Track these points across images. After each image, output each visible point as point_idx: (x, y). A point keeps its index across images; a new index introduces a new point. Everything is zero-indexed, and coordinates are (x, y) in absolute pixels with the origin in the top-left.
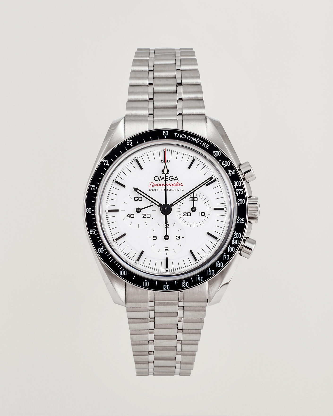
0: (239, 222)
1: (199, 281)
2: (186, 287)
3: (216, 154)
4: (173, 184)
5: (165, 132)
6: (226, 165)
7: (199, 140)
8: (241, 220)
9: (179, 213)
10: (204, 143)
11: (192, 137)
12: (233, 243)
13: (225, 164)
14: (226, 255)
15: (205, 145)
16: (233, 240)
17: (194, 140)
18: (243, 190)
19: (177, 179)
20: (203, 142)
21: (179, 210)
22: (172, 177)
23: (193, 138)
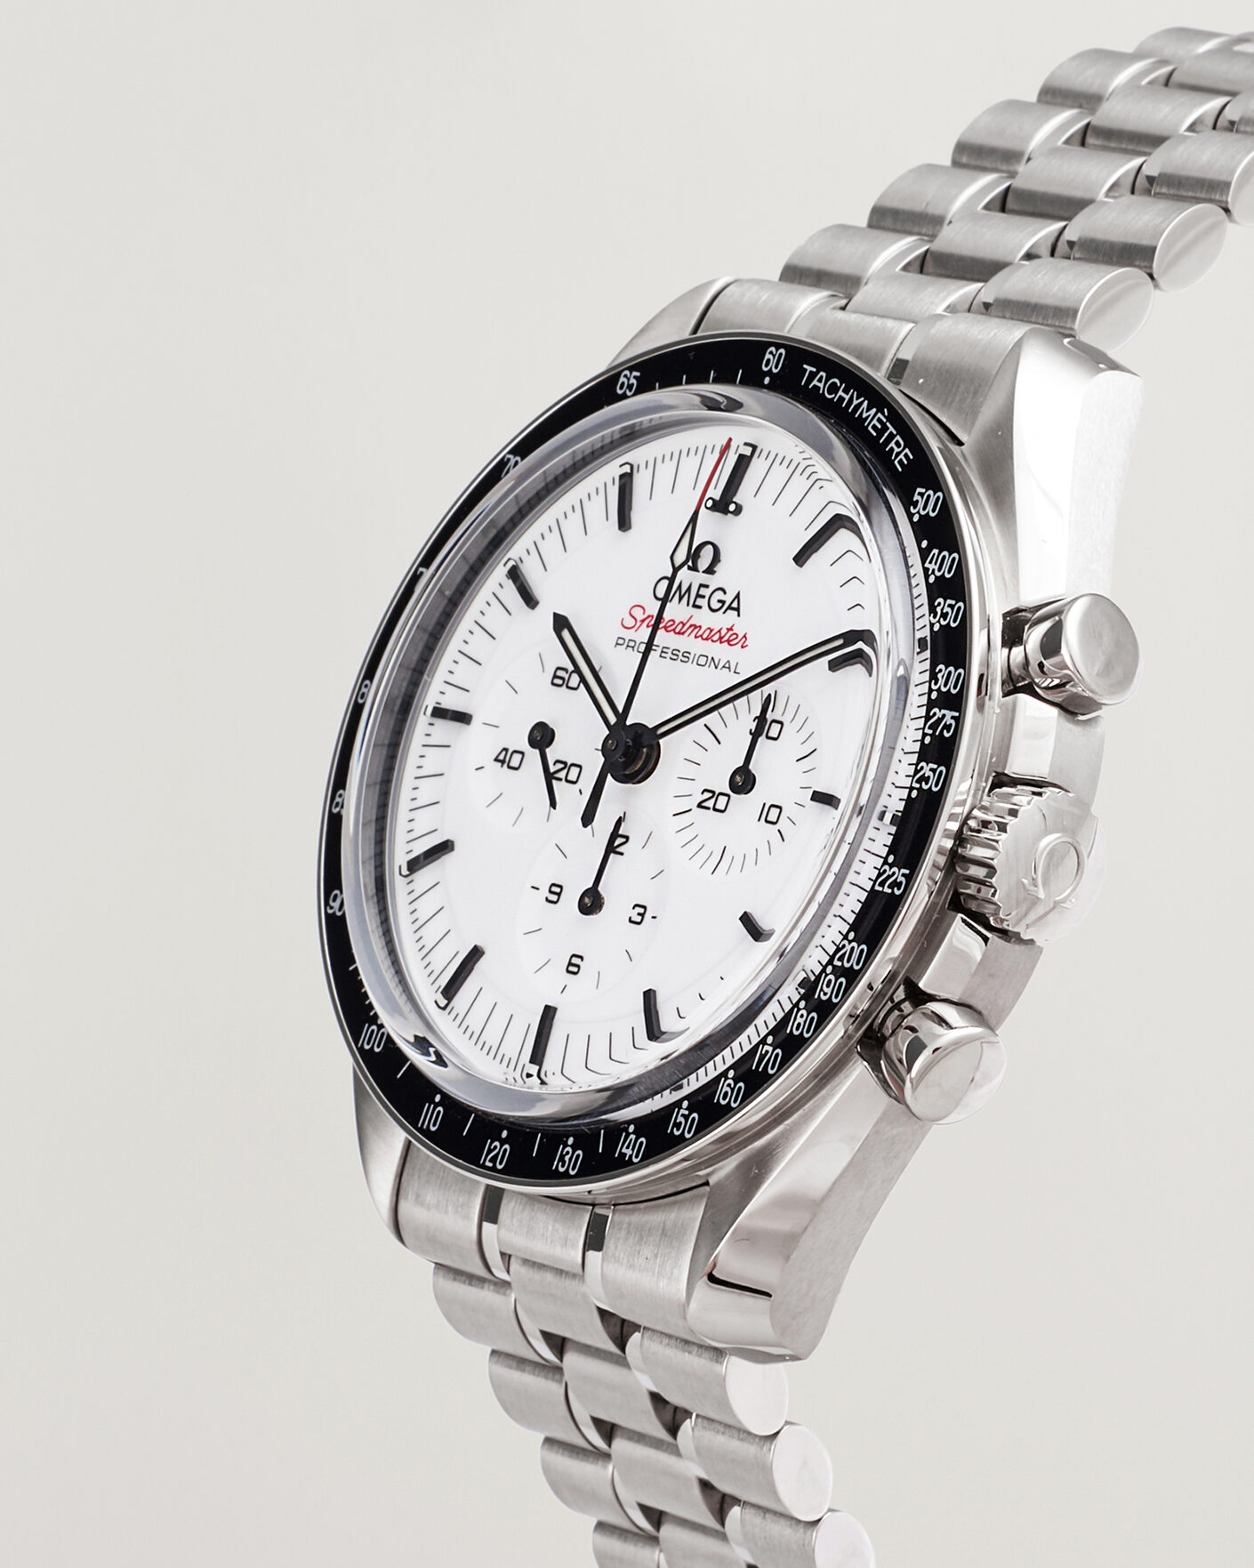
0: (882, 884)
1: (626, 1154)
2: (566, 1173)
3: (920, 505)
4: (711, 631)
5: (774, 356)
6: (939, 570)
7: (885, 420)
8: (894, 873)
9: (686, 787)
10: (898, 438)
11: (862, 399)
12: (822, 990)
13: (936, 568)
14: (770, 1049)
15: (897, 450)
16: (827, 975)
17: (864, 415)
18: (956, 719)
19: (738, 609)
20: (895, 433)
21: (690, 770)
22: (720, 592)
23: (865, 404)
